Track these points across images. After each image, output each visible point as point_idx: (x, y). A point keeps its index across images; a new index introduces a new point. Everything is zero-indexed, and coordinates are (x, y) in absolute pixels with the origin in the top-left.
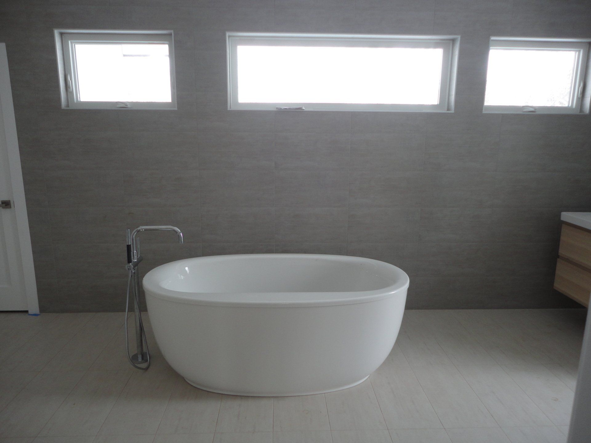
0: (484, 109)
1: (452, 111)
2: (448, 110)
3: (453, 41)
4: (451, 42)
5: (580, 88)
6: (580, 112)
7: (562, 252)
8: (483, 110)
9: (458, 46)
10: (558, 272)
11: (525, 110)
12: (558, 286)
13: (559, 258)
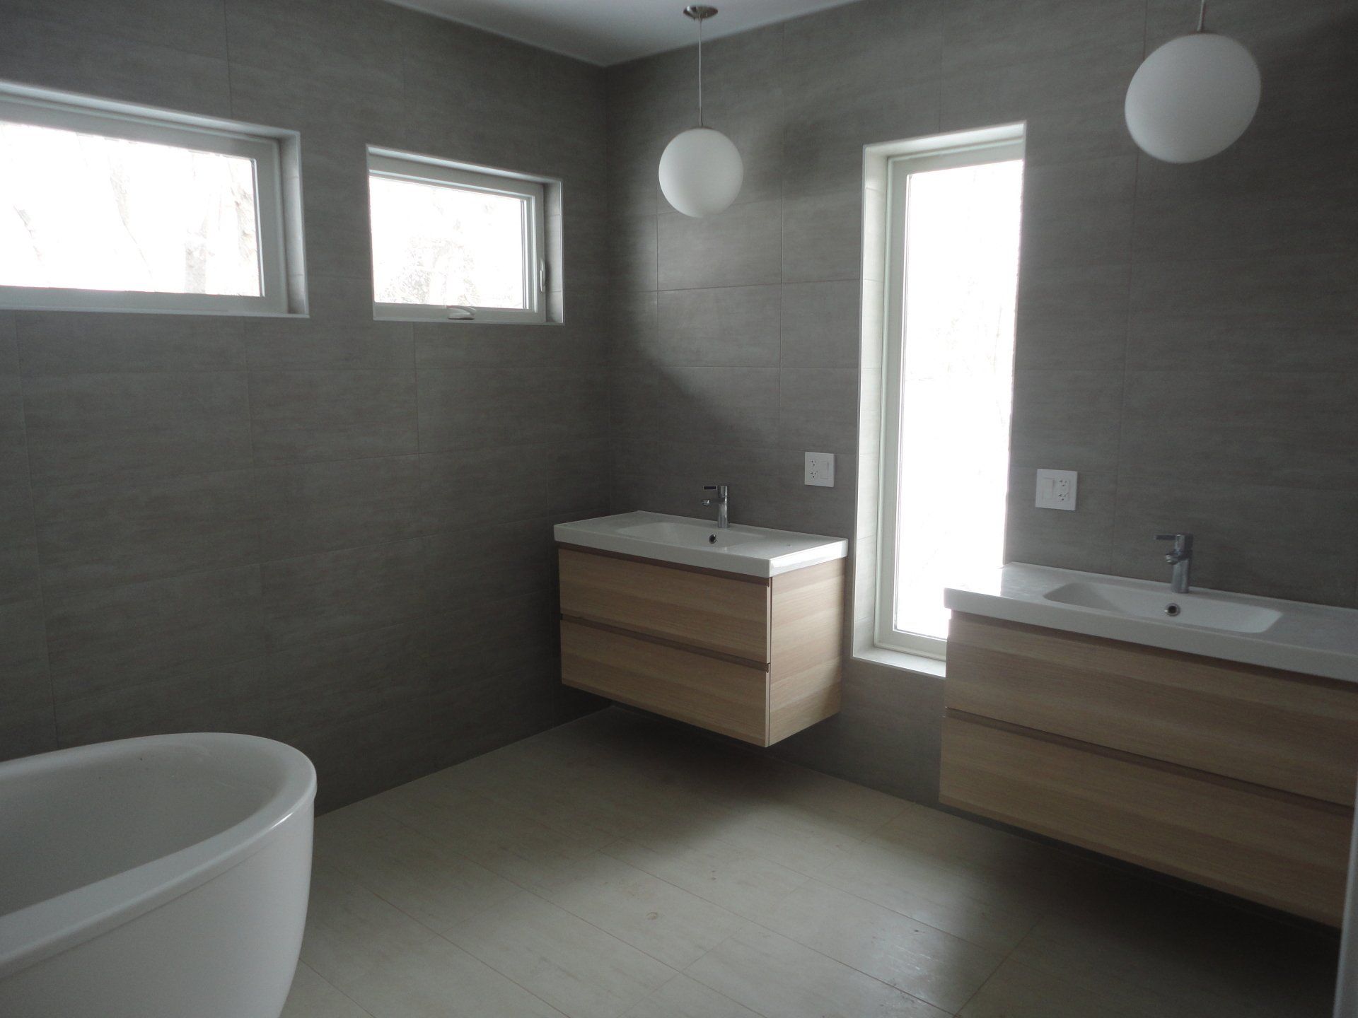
0: (374, 309)
1: (305, 314)
2: (291, 310)
3: (281, 142)
4: (275, 146)
5: (541, 272)
6: (547, 321)
7: (566, 605)
8: (374, 314)
9: (297, 157)
10: (565, 649)
11: (452, 316)
12: (572, 676)
13: (562, 619)
